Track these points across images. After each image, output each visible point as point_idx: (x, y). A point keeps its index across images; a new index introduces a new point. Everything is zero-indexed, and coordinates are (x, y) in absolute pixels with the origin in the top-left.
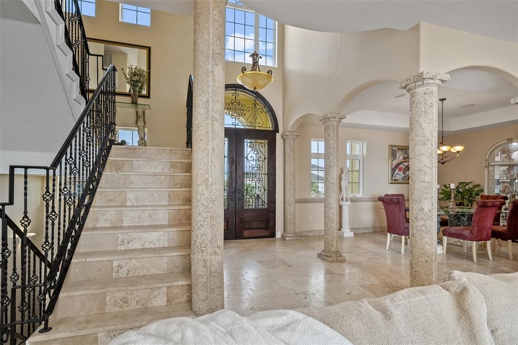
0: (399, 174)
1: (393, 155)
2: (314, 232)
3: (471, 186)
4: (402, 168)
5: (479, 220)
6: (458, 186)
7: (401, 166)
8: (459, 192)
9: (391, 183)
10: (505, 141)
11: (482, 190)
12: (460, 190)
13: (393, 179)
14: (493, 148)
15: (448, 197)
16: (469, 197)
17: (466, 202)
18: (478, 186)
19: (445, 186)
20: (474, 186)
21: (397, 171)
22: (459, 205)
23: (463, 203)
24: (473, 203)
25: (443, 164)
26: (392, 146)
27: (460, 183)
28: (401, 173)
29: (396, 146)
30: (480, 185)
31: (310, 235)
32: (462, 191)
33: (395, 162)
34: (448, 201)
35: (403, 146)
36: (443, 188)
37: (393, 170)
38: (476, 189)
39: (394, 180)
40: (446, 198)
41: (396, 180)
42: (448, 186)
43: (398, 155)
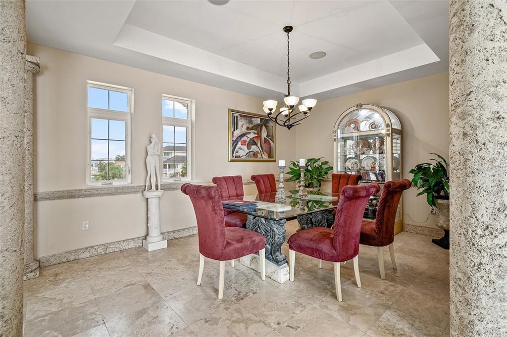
0: (242, 149)
1: (234, 124)
2: (93, 250)
3: (319, 163)
4: (245, 141)
5: (345, 223)
6: (307, 163)
7: (245, 138)
8: (307, 170)
9: (231, 161)
10: (355, 108)
11: (332, 168)
12: (309, 168)
13: (234, 155)
14: (342, 116)
15: (297, 177)
16: (317, 176)
17: (315, 182)
18: (326, 163)
19: (294, 164)
20: (323, 163)
21: (239, 145)
22: (308, 187)
23: (313, 184)
24: (322, 183)
25: (289, 128)
26: (232, 111)
27: (309, 160)
28: (245, 147)
29: (238, 112)
30: (328, 162)
31: (82, 256)
32: (311, 169)
33: (237, 133)
34: (297, 181)
35: (247, 113)
36: (292, 166)
37: (235, 143)
38: (324, 167)
39: (236, 157)
40: (295, 178)
41: (239, 157)
42: (296, 163)
43: (240, 124)
